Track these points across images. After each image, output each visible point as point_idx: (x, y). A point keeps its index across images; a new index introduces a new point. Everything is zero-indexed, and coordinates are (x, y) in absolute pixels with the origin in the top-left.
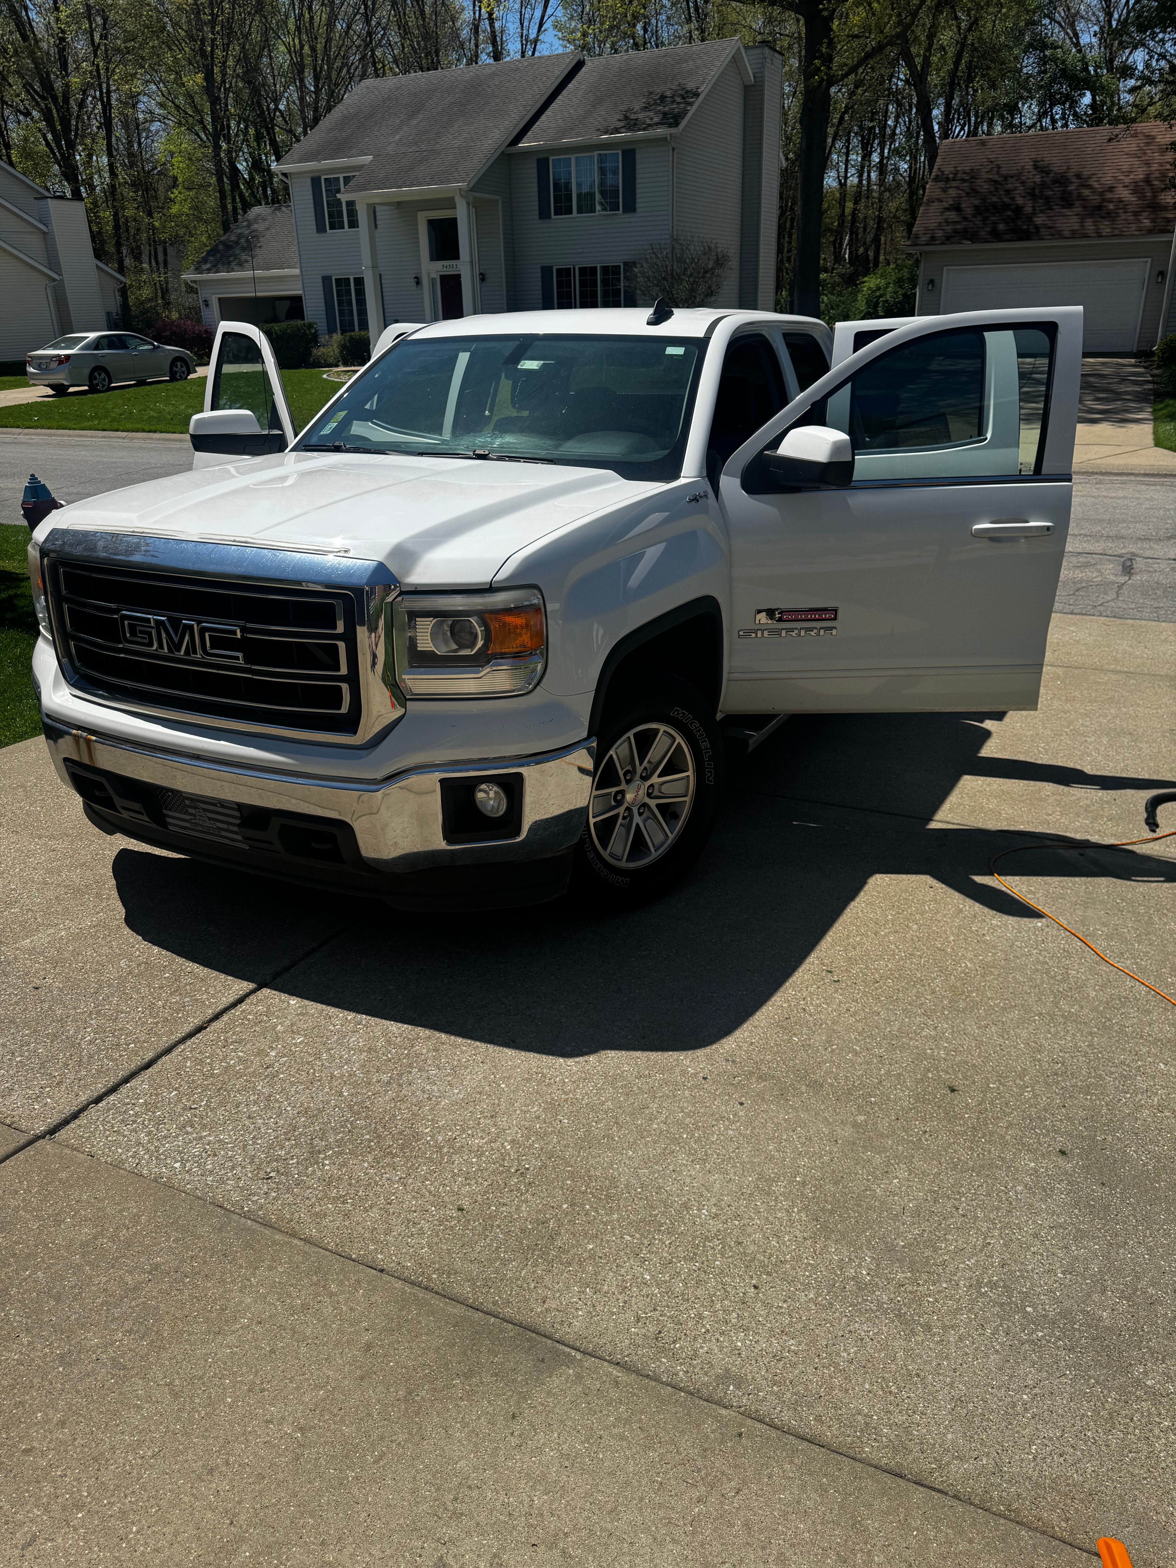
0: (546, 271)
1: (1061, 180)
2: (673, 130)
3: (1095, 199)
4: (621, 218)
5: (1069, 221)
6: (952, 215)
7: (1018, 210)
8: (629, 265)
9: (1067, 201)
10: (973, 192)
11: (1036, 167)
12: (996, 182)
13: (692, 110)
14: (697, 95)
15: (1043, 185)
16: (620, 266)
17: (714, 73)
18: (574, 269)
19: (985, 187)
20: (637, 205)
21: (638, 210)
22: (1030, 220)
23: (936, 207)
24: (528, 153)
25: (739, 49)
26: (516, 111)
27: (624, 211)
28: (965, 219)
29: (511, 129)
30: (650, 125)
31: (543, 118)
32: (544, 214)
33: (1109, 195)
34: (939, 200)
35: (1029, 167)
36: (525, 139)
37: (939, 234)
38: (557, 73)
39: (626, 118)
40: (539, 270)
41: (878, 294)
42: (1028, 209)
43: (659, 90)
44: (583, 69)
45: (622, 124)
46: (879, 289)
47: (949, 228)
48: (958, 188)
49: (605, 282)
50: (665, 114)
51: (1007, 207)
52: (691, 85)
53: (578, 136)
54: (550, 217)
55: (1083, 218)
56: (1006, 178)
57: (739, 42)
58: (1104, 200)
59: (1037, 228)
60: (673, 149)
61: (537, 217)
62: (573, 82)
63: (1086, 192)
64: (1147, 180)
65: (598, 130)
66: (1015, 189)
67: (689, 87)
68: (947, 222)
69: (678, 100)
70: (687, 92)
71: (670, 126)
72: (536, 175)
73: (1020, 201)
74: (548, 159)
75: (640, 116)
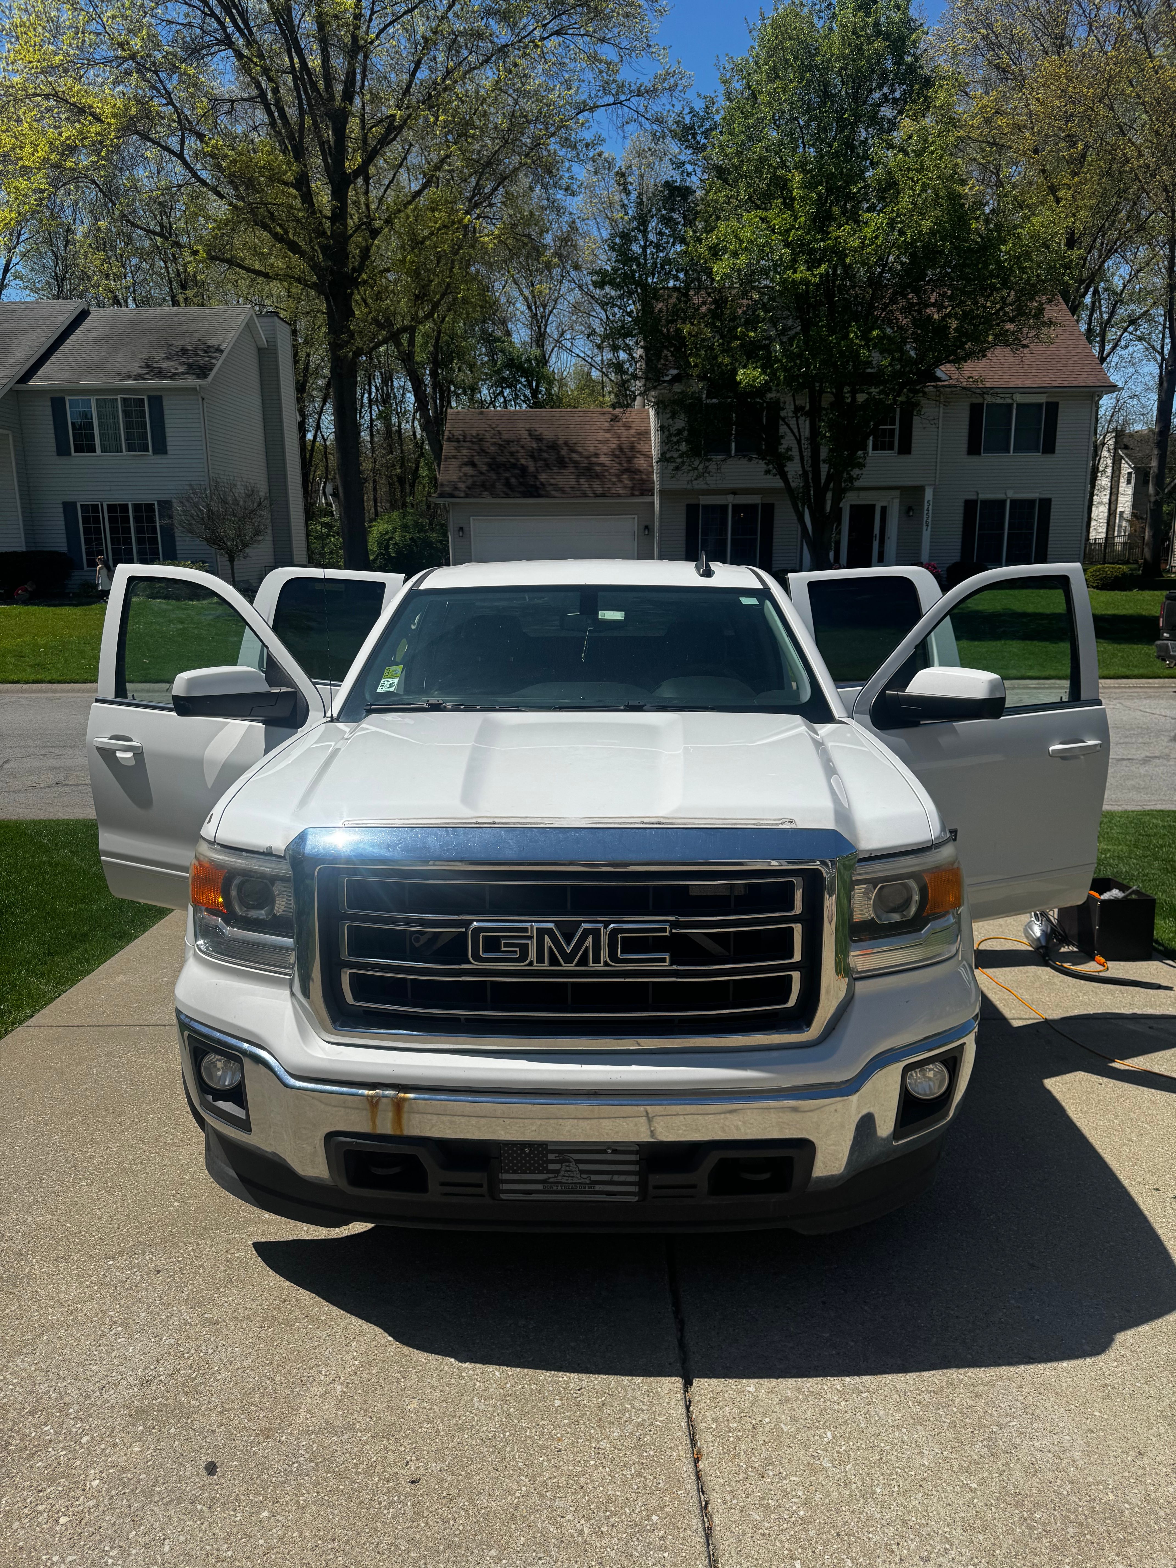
0: (69, 508)
1: (553, 446)
2: (198, 382)
3: (585, 463)
4: (150, 459)
5: (566, 479)
6: (469, 470)
7: (524, 469)
8: (166, 505)
9: (562, 463)
10: (483, 452)
11: (530, 435)
12: (500, 445)
13: (219, 364)
14: (222, 351)
15: (540, 450)
16: (154, 504)
17: (233, 333)
18: (102, 505)
19: (492, 449)
20: (168, 448)
21: (169, 452)
22: (536, 478)
23: (454, 463)
24: (40, 392)
25: (252, 316)
26: (20, 350)
27: (155, 453)
28: (482, 473)
29: (19, 367)
30: (175, 374)
31: (53, 359)
32: (62, 450)
33: (594, 460)
34: (454, 457)
35: (525, 435)
36: (35, 378)
37: (462, 486)
38: (62, 319)
39: (148, 366)
40: (61, 506)
41: (387, 537)
42: (532, 469)
43: (180, 343)
44: (89, 318)
45: (145, 371)
46: (387, 533)
47: (470, 482)
48: (469, 448)
49: (137, 519)
50: (190, 366)
51: (514, 466)
52: (212, 341)
53: (99, 379)
54: (70, 454)
55: (578, 478)
56: (508, 442)
57: (252, 311)
58: (591, 464)
59: (542, 484)
60: (203, 399)
61: (55, 453)
62: (81, 328)
63: (575, 456)
64: (621, 449)
65: (119, 374)
66: (518, 452)
67: (210, 343)
68: (465, 475)
69: (201, 353)
70: (209, 347)
71: (198, 376)
72: (51, 413)
73: (523, 461)
74: (64, 399)
75: (164, 365)
